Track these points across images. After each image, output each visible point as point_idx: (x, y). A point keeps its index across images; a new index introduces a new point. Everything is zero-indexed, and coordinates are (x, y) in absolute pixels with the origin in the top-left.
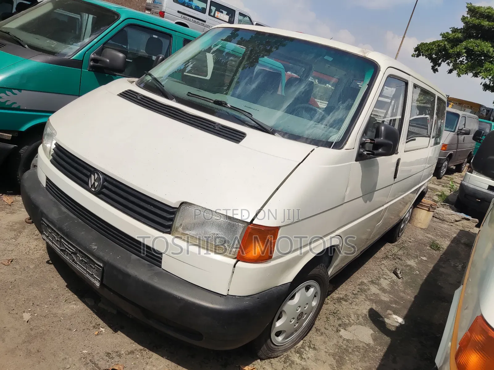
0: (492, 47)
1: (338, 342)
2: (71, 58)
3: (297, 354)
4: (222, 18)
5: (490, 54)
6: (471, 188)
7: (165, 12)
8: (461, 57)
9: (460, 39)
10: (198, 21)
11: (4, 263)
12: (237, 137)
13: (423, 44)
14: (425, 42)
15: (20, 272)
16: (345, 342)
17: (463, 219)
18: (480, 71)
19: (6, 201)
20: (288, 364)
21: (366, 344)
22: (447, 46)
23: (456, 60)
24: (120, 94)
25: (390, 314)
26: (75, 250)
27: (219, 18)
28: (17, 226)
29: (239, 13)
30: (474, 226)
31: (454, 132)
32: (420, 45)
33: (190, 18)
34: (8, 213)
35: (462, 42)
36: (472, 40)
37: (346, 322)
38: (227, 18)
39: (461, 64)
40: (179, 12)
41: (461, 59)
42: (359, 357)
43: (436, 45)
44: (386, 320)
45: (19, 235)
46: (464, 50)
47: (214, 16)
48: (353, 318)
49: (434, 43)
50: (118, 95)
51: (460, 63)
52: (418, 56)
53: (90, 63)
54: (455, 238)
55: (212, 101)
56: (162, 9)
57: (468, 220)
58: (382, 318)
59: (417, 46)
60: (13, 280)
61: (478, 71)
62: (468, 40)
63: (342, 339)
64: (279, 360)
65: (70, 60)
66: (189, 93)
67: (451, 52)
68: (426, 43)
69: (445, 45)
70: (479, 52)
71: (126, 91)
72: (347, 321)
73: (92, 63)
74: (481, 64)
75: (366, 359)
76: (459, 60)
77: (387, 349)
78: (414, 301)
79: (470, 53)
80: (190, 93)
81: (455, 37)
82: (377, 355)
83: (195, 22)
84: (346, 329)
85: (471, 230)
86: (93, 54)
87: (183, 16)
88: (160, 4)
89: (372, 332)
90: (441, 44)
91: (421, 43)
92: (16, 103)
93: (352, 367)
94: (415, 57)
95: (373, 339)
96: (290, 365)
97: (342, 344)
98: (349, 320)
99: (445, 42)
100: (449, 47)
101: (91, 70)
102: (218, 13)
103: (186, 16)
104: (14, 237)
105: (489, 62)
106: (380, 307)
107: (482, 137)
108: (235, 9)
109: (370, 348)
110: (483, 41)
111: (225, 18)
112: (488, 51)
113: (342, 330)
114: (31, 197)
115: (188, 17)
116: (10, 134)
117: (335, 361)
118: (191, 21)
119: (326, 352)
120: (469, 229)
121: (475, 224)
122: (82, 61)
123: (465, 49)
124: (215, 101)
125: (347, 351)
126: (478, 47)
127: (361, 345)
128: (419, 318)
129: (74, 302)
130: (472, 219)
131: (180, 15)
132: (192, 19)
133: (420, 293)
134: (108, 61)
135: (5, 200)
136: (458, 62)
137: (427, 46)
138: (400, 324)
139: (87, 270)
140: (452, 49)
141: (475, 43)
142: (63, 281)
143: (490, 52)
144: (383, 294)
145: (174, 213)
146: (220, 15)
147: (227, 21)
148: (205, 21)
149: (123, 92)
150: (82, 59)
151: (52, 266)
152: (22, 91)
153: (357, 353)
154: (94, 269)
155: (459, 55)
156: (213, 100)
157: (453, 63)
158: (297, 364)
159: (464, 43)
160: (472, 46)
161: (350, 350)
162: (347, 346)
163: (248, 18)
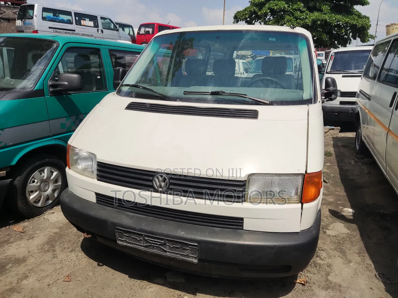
0: (286, 4)
1: (331, 240)
2: (34, 89)
3: (317, 258)
4: (88, 25)
5: (286, 10)
6: (329, 107)
7: (38, 31)
8: (268, 16)
9: (264, 3)
10: (69, 31)
11: (66, 281)
12: (254, 115)
13: (238, 12)
14: (239, 11)
15: (85, 282)
16: (334, 237)
17: (330, 130)
18: (284, 22)
19: (18, 230)
20: (318, 267)
21: (346, 234)
22: (256, 10)
23: (265, 19)
24: (127, 108)
25: (342, 209)
26: (164, 242)
27: (85, 25)
28: (46, 247)
29: (101, 17)
30: (339, 132)
31: (292, 71)
32: (237, 14)
33: (61, 30)
34: (28, 240)
35: (265, 5)
36: (271, 1)
37: (324, 225)
38: (91, 24)
39: (270, 21)
40: (50, 28)
41: (268, 17)
42: (350, 244)
43: (248, 11)
44: (343, 214)
45: (55, 253)
46: (268, 11)
47: (81, 25)
48: (326, 220)
49: (246, 10)
50: (125, 109)
51: (268, 20)
52: (237, 22)
53: (50, 89)
54: (333, 144)
55: (208, 94)
56: (34, 29)
57: (333, 129)
58: (340, 213)
59: (234, 15)
60: (86, 290)
61: (283, 23)
62: (269, 2)
63: (331, 237)
64: (311, 267)
65: (33, 91)
66: (184, 92)
67: (260, 14)
68: (241, 11)
69: (254, 10)
70: (278, 9)
71: (129, 104)
72: (324, 223)
73: (51, 89)
74: (282, 18)
75: (354, 244)
76: (267, 18)
77: (359, 232)
78: (347, 195)
79: (273, 12)
80: (186, 92)
81: (260, 2)
82: (357, 238)
83: (66, 33)
84: (328, 229)
85: (338, 136)
86: (50, 81)
87: (55, 30)
88: (32, 25)
89: (343, 225)
90: (251, 9)
91: (237, 12)
92: (2, 142)
93: (351, 252)
94: (235, 23)
95: (347, 229)
96: (320, 267)
97: (334, 240)
98: (324, 222)
99: (254, 8)
100: (258, 10)
101: (52, 95)
102: (83, 22)
103: (57, 30)
104: (53, 257)
105: (288, 15)
106: (333, 207)
107: (322, 70)
108: (96, 16)
109: (350, 235)
110: (279, 1)
111: (90, 24)
112: (284, 8)
113: (327, 231)
114: (92, 215)
115: (59, 30)
116: (4, 171)
117: (339, 253)
118: (63, 33)
119: (331, 249)
120: (336, 136)
121: (338, 131)
122: (43, 89)
123: (268, 9)
124: (211, 92)
125: (340, 243)
126: (277, 6)
127: (344, 235)
128: (359, 205)
129: (148, 286)
130: (335, 128)
131: (52, 30)
132: (62, 31)
133: (345, 188)
134: (66, 83)
135: (16, 230)
136: (267, 20)
137: (242, 13)
138: (352, 212)
139: (180, 253)
140: (260, 11)
141: (274, 4)
142: (123, 274)
143: (286, 8)
144: (327, 197)
145: (244, 185)
146: (86, 23)
147: (93, 26)
148: (74, 31)
149: (128, 106)
150: (42, 88)
151: (105, 267)
152: (4, 130)
153: (346, 242)
154: (188, 250)
155: (266, 15)
156: (209, 92)
157: (264, 22)
158: (323, 265)
159: (267, 5)
160: (273, 6)
161: (342, 242)
162: (337, 240)
163: (108, 21)
